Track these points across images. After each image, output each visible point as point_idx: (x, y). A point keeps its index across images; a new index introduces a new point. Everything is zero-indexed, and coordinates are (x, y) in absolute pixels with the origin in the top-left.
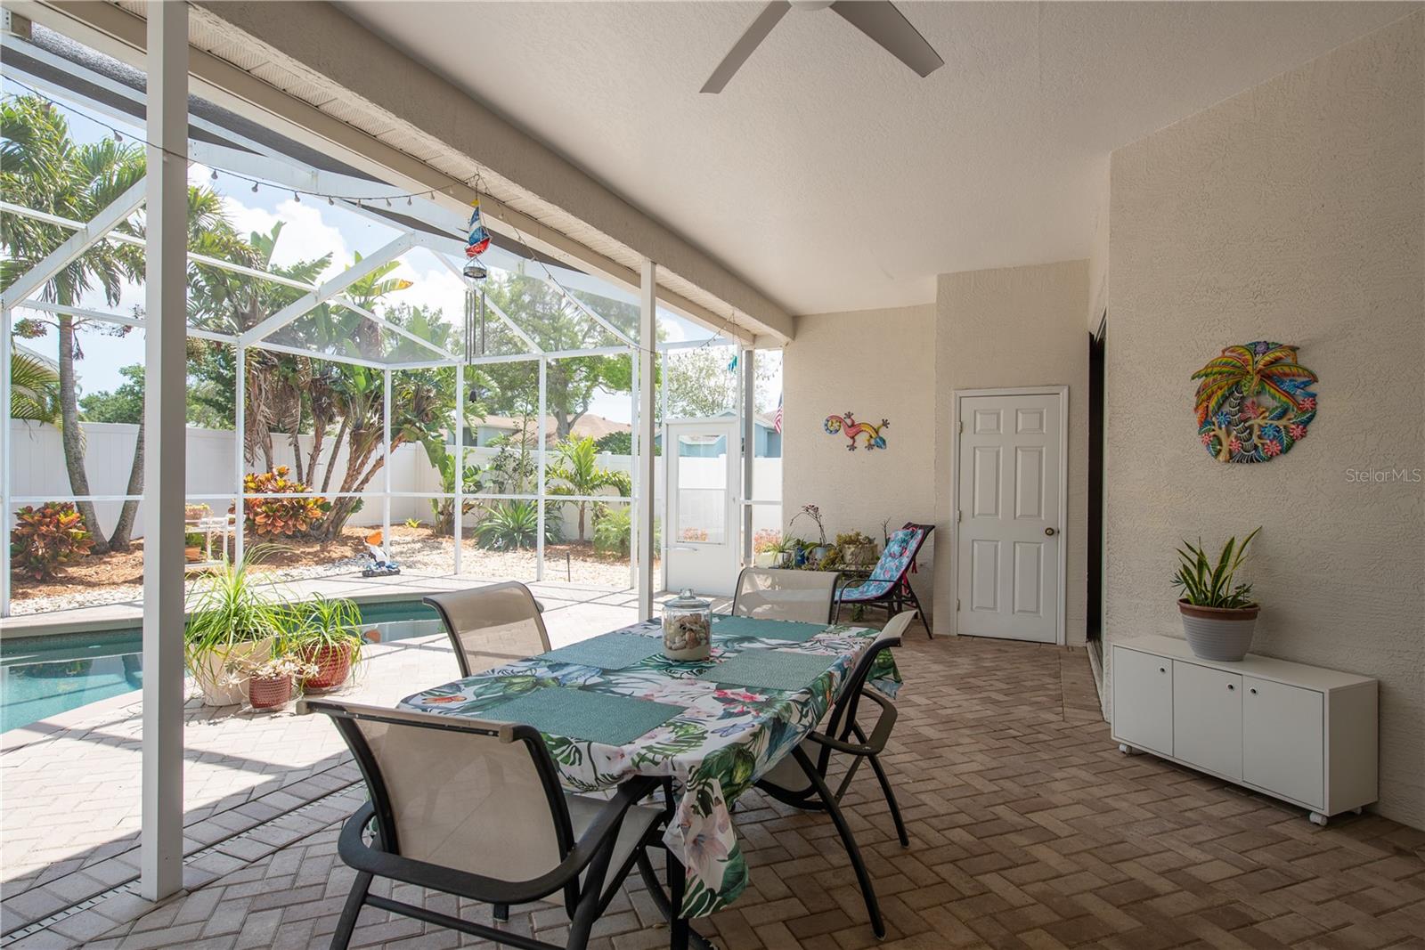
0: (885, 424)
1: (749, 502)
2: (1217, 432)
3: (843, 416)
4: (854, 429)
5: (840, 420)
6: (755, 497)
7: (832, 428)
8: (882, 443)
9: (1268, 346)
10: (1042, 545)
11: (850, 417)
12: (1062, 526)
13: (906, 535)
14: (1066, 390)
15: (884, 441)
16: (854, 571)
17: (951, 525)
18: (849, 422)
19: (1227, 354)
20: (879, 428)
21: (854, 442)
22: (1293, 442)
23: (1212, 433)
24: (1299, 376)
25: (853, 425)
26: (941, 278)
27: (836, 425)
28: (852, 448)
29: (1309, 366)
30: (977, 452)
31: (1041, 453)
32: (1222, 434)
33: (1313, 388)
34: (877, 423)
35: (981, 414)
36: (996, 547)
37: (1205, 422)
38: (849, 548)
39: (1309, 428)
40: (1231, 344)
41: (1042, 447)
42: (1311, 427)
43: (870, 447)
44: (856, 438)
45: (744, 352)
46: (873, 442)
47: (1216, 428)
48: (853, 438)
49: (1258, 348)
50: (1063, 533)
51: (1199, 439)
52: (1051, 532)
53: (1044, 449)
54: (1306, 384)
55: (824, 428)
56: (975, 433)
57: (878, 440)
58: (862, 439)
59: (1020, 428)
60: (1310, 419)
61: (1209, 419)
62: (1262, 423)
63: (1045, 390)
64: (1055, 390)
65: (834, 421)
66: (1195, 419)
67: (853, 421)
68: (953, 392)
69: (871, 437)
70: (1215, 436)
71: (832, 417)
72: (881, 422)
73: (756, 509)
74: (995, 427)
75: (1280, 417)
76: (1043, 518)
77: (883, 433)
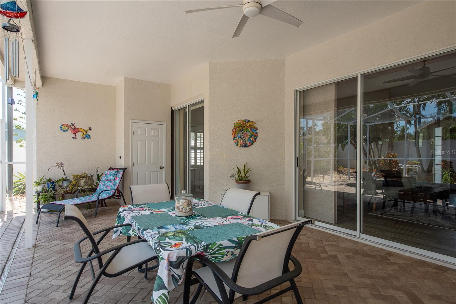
0: (90, 129)
1: (10, 163)
2: (238, 140)
3: (70, 124)
4: (75, 131)
5: (69, 126)
6: (15, 160)
7: (64, 129)
8: (88, 137)
9: (249, 121)
10: (159, 172)
11: (73, 125)
12: (164, 166)
13: (115, 172)
14: (165, 124)
15: (90, 136)
16: (87, 189)
17: (130, 168)
18: (73, 127)
19: (239, 121)
20: (87, 130)
21: (76, 135)
22: (253, 142)
23: (237, 140)
24: (254, 128)
25: (75, 129)
26: (126, 79)
27: (66, 128)
28: (75, 138)
29: (256, 126)
30: (139, 142)
31: (158, 142)
32: (239, 140)
33: (257, 131)
34: (86, 129)
35: (140, 129)
36: (145, 174)
37: (235, 137)
38: (82, 179)
39: (256, 140)
40: (240, 119)
41: (159, 141)
42: (257, 140)
43: (83, 138)
44: (76, 134)
45: (6, 88)
46: (84, 136)
47: (238, 139)
48: (75, 134)
49: (246, 121)
50: (165, 168)
51: (233, 141)
52: (161, 168)
53: (159, 142)
54: (255, 130)
55: (60, 129)
56: (138, 135)
57: (87, 135)
58: (79, 135)
59: (152, 135)
60: (257, 138)
61: (236, 136)
62: (248, 138)
63: (159, 123)
64: (162, 123)
65: (65, 126)
66: (232, 136)
67: (75, 127)
68: (131, 120)
69: (84, 134)
70: (237, 141)
71: (64, 124)
72: (88, 128)
73: (15, 166)
74: (145, 134)
75: (251, 137)
76: (159, 164)
77: (89, 132)
